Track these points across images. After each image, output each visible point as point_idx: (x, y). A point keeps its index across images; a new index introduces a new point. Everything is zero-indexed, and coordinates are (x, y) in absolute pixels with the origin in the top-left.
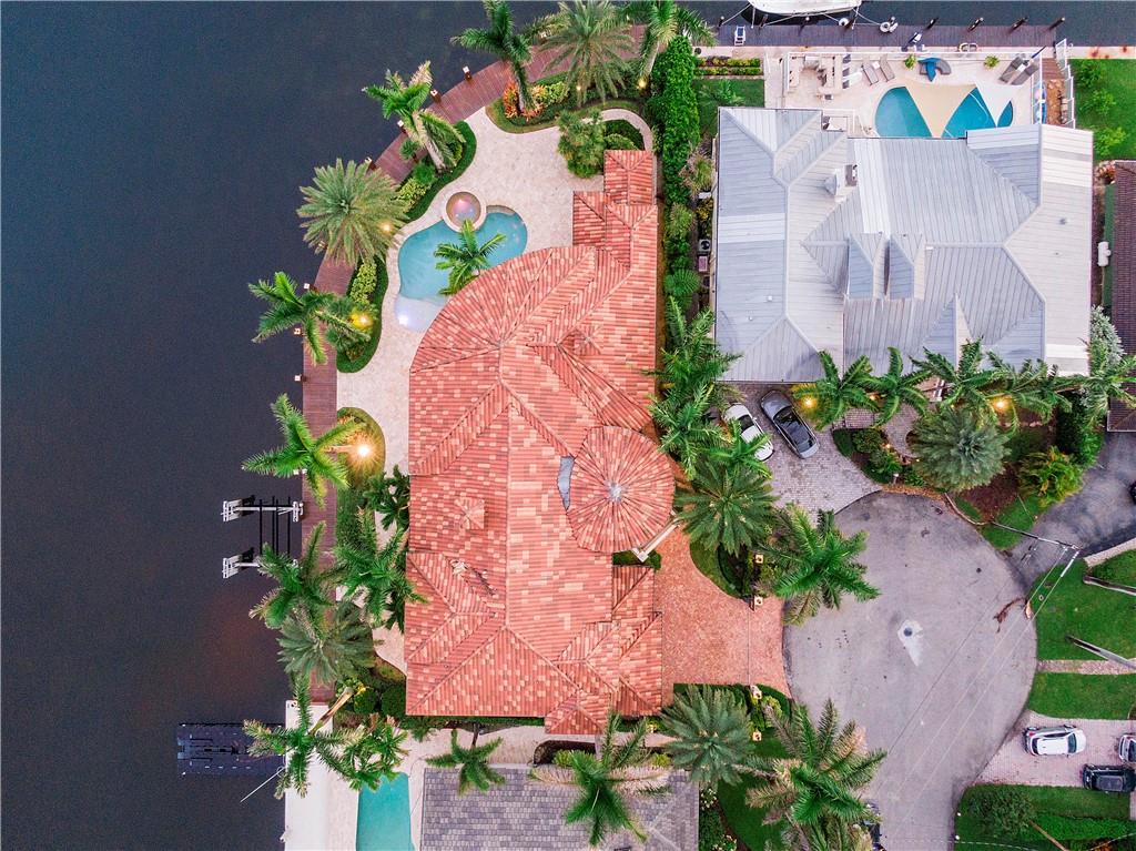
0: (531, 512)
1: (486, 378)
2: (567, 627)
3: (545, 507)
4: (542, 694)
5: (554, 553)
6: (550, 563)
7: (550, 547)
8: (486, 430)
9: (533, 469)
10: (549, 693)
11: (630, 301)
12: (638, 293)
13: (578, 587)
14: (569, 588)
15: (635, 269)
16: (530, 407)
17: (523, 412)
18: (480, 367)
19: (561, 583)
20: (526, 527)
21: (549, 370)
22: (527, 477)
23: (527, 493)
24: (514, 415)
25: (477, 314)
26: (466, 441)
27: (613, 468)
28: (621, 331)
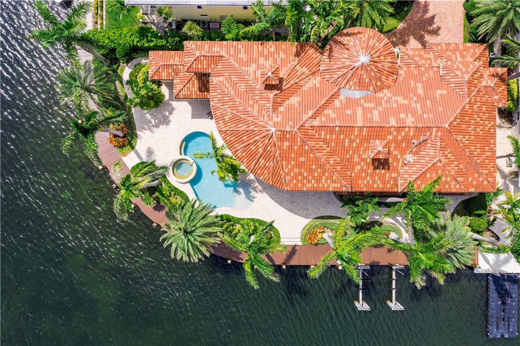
0: (375, 113)
1: (293, 139)
2: (445, 92)
3: (371, 105)
4: (484, 108)
5: (400, 99)
6: (405, 102)
7: (396, 102)
8: (325, 141)
9: (349, 112)
10: (483, 103)
11: (242, 55)
12: (237, 51)
13: (419, 85)
14: (420, 91)
15: (223, 53)
16: (310, 113)
17: (313, 117)
18: (286, 144)
19: (418, 96)
20: (385, 115)
21: (287, 102)
22: (354, 115)
23: (364, 115)
24: (316, 123)
25: (253, 147)
26: (331, 154)
28: (261, 61)
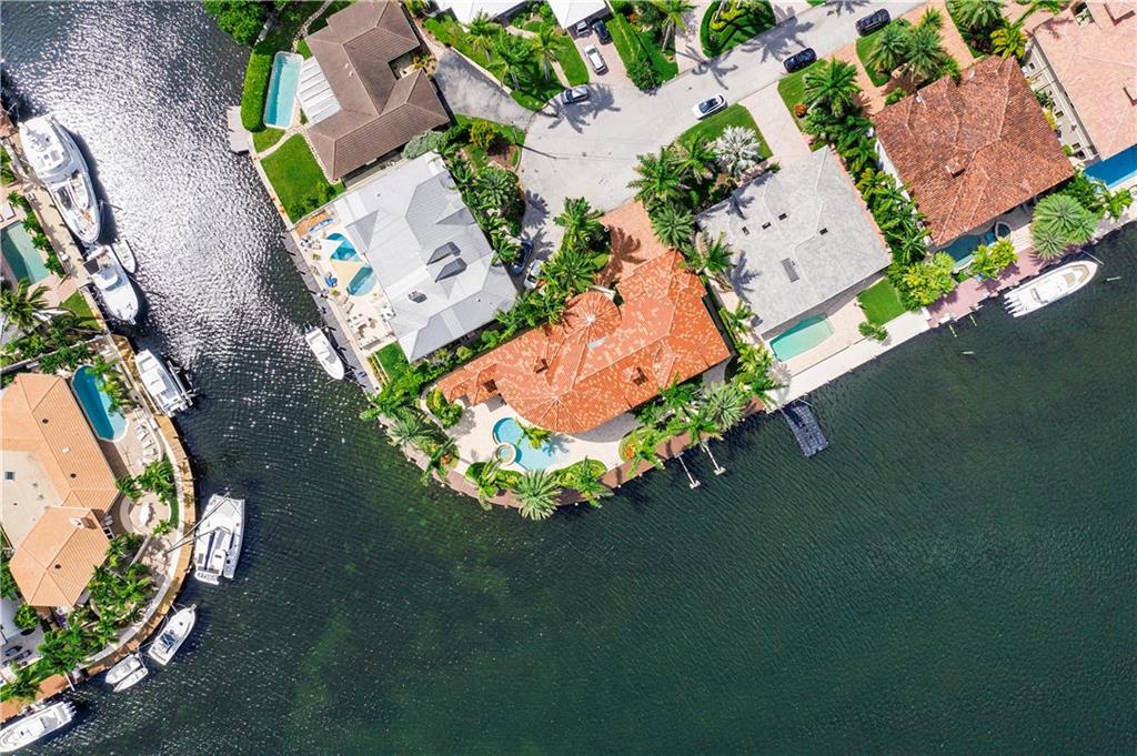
0: (618, 349)
1: (573, 397)
2: (657, 309)
3: (613, 345)
4: (690, 305)
5: (631, 331)
6: (635, 330)
7: (628, 334)
8: (595, 386)
9: (600, 358)
10: (688, 302)
11: (509, 356)
12: (504, 355)
13: (639, 313)
14: (641, 317)
15: (495, 362)
16: (575, 373)
17: (578, 375)
18: (570, 402)
19: (641, 322)
20: (625, 347)
21: (556, 374)
22: (604, 359)
23: (611, 355)
24: (582, 378)
25: (549, 415)
26: (603, 392)
27: (582, 326)
28: (524, 353)
